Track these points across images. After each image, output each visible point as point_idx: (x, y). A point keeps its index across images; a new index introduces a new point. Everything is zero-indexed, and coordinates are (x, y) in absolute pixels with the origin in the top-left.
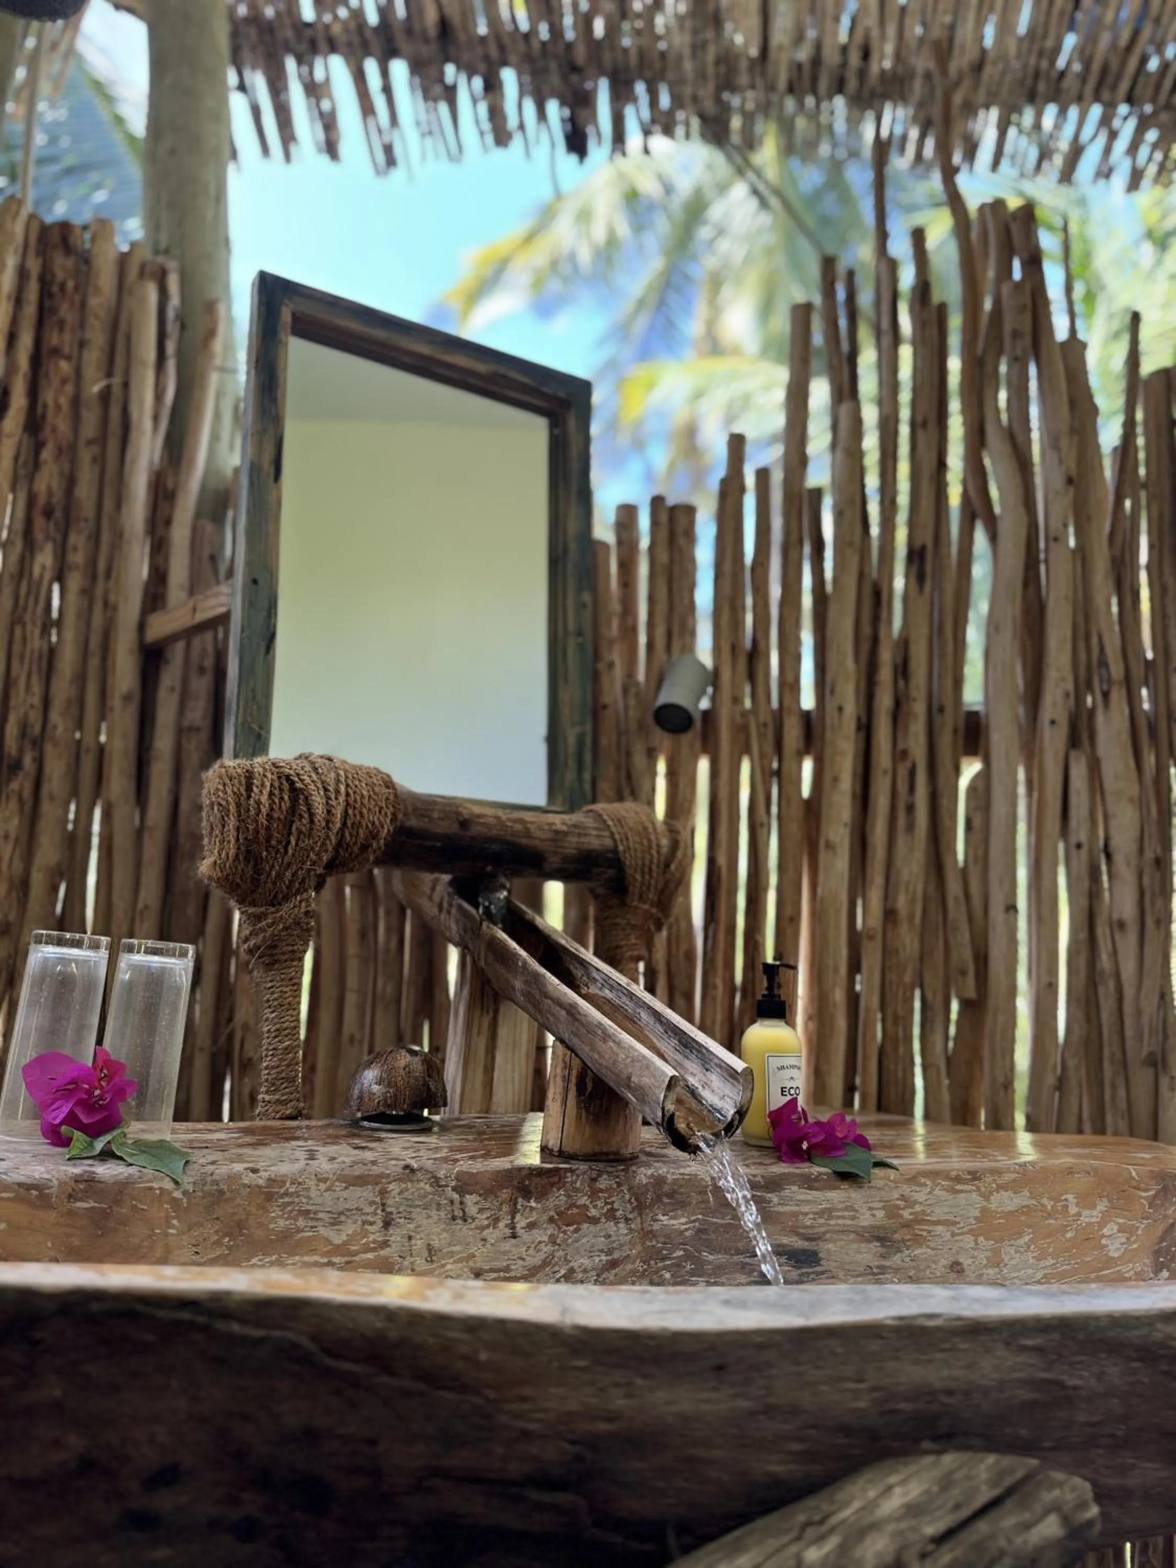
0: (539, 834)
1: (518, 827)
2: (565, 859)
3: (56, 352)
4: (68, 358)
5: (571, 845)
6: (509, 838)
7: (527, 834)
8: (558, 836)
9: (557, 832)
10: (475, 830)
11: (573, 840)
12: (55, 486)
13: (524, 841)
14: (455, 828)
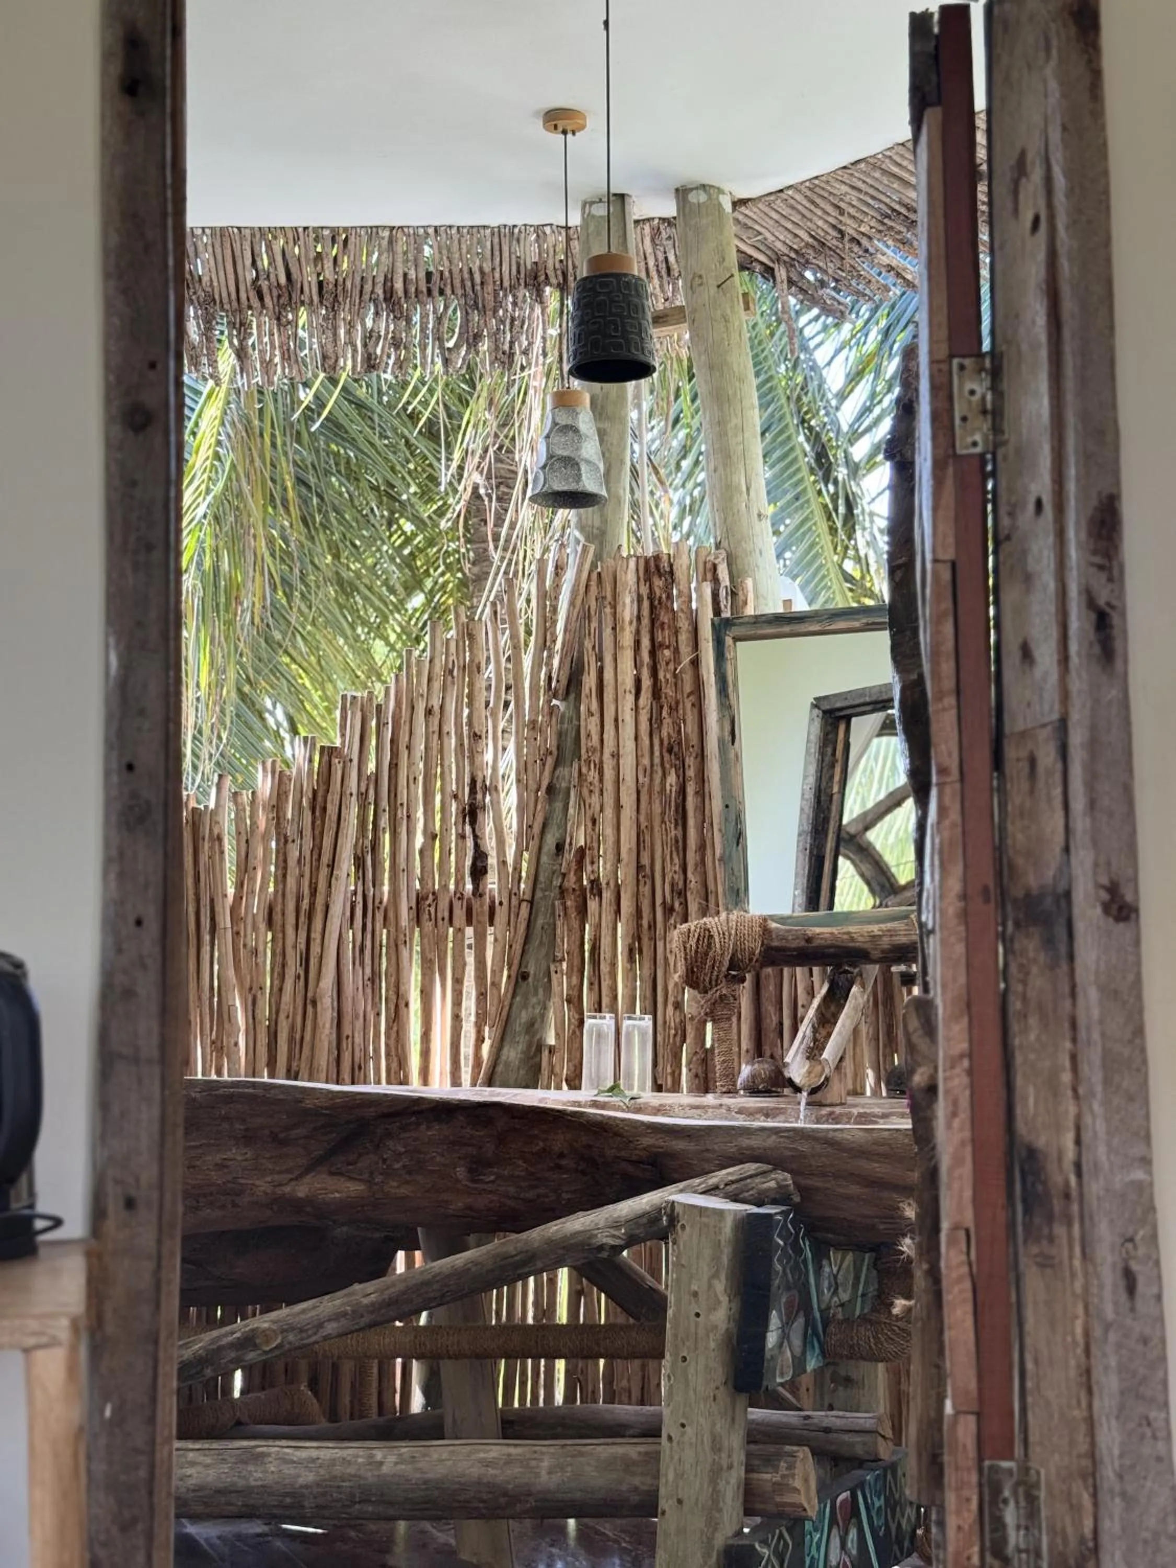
0: (861, 939)
1: (845, 937)
2: (883, 951)
3: (661, 645)
4: (668, 647)
5: (885, 943)
6: (839, 944)
7: (852, 939)
8: (874, 938)
9: (874, 936)
10: (816, 943)
11: (886, 939)
12: (671, 732)
13: (851, 945)
14: (803, 943)
